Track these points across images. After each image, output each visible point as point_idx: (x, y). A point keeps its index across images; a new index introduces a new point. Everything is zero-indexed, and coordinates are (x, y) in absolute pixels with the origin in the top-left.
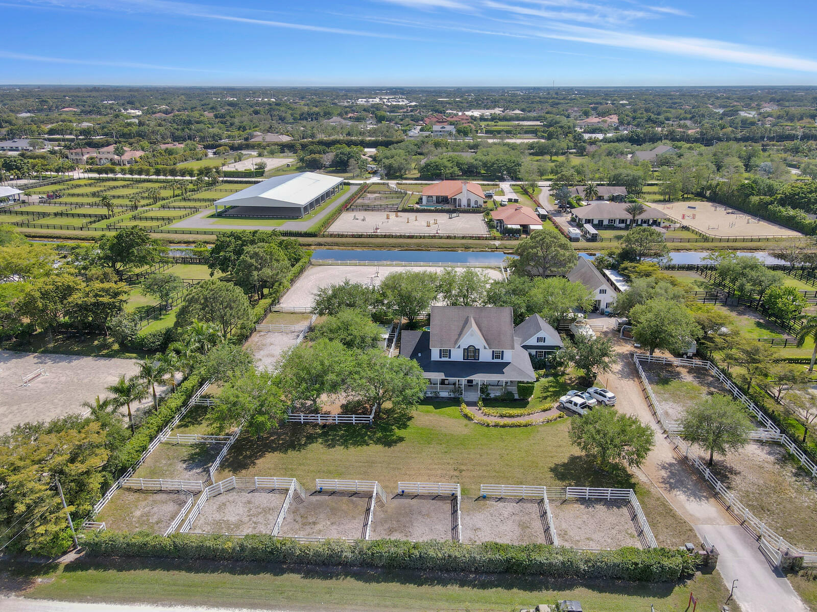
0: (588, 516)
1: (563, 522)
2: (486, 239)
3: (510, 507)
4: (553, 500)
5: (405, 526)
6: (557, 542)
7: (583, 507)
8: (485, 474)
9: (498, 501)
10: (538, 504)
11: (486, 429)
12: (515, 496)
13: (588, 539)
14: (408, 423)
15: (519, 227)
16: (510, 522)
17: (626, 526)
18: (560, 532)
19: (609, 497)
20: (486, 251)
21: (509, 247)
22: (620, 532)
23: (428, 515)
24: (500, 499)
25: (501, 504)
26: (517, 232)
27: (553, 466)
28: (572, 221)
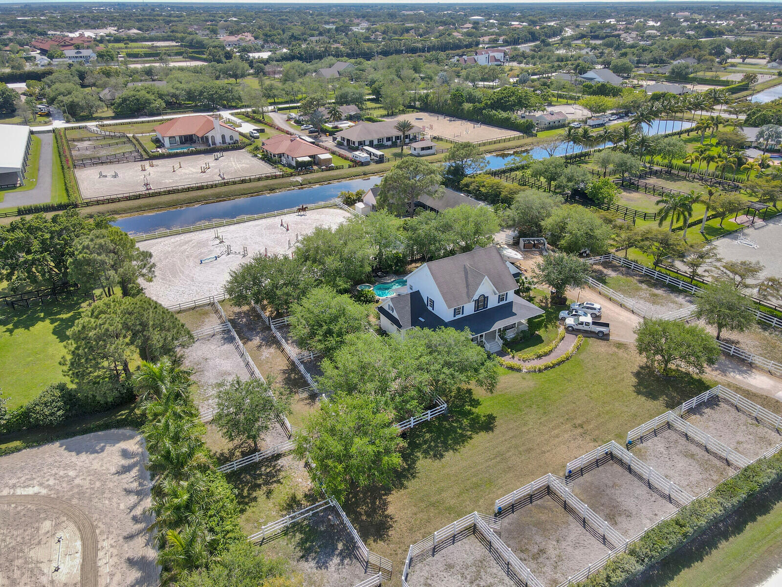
0: (711, 422)
2: (281, 176)
3: (658, 443)
7: (698, 416)
9: (642, 441)
10: (670, 429)
14: (475, 398)
15: (308, 159)
16: (676, 457)
17: (742, 419)
19: (706, 399)
20: (294, 189)
22: (746, 425)
25: (648, 443)
26: (309, 164)
28: (340, 145)
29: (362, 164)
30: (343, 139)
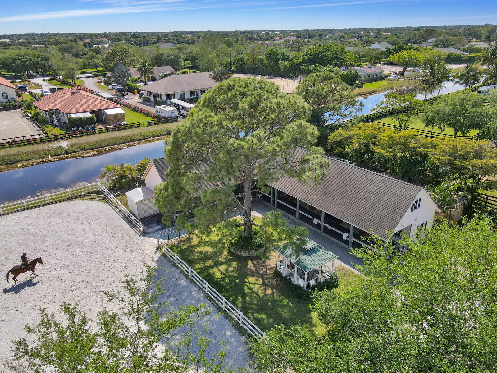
2: (41, 141)
15: (89, 115)
20: (50, 161)
21: (87, 146)
26: (88, 121)
28: (146, 101)
29: (167, 120)
30: (149, 93)
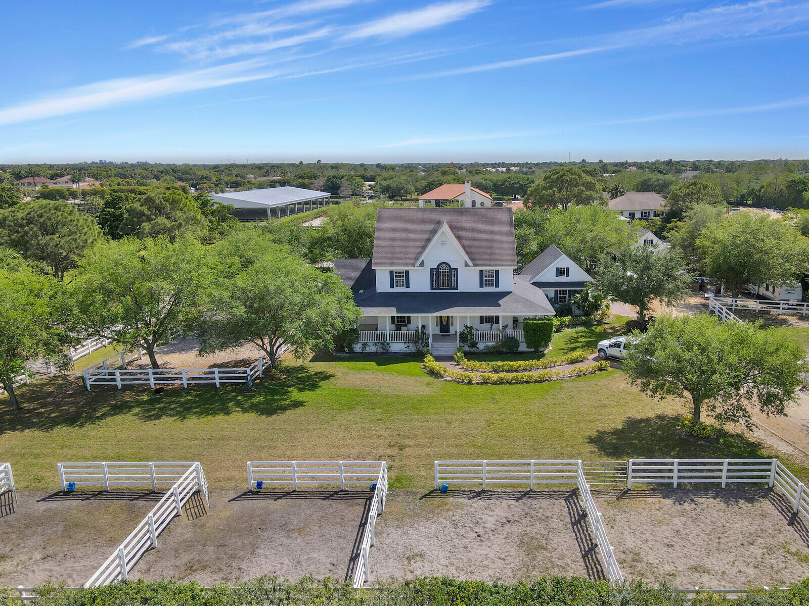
0: (684, 519)
1: (626, 533)
3: (501, 509)
4: (599, 492)
5: (232, 557)
6: (616, 574)
7: (668, 502)
8: (455, 451)
9: (473, 497)
10: (566, 499)
11: (465, 388)
12: (513, 486)
13: (695, 569)
14: (322, 383)
16: (499, 539)
17: (781, 538)
18: (623, 556)
19: (723, 481)
22: (770, 550)
23: (300, 531)
24: (479, 494)
25: (481, 502)
27: (594, 434)
